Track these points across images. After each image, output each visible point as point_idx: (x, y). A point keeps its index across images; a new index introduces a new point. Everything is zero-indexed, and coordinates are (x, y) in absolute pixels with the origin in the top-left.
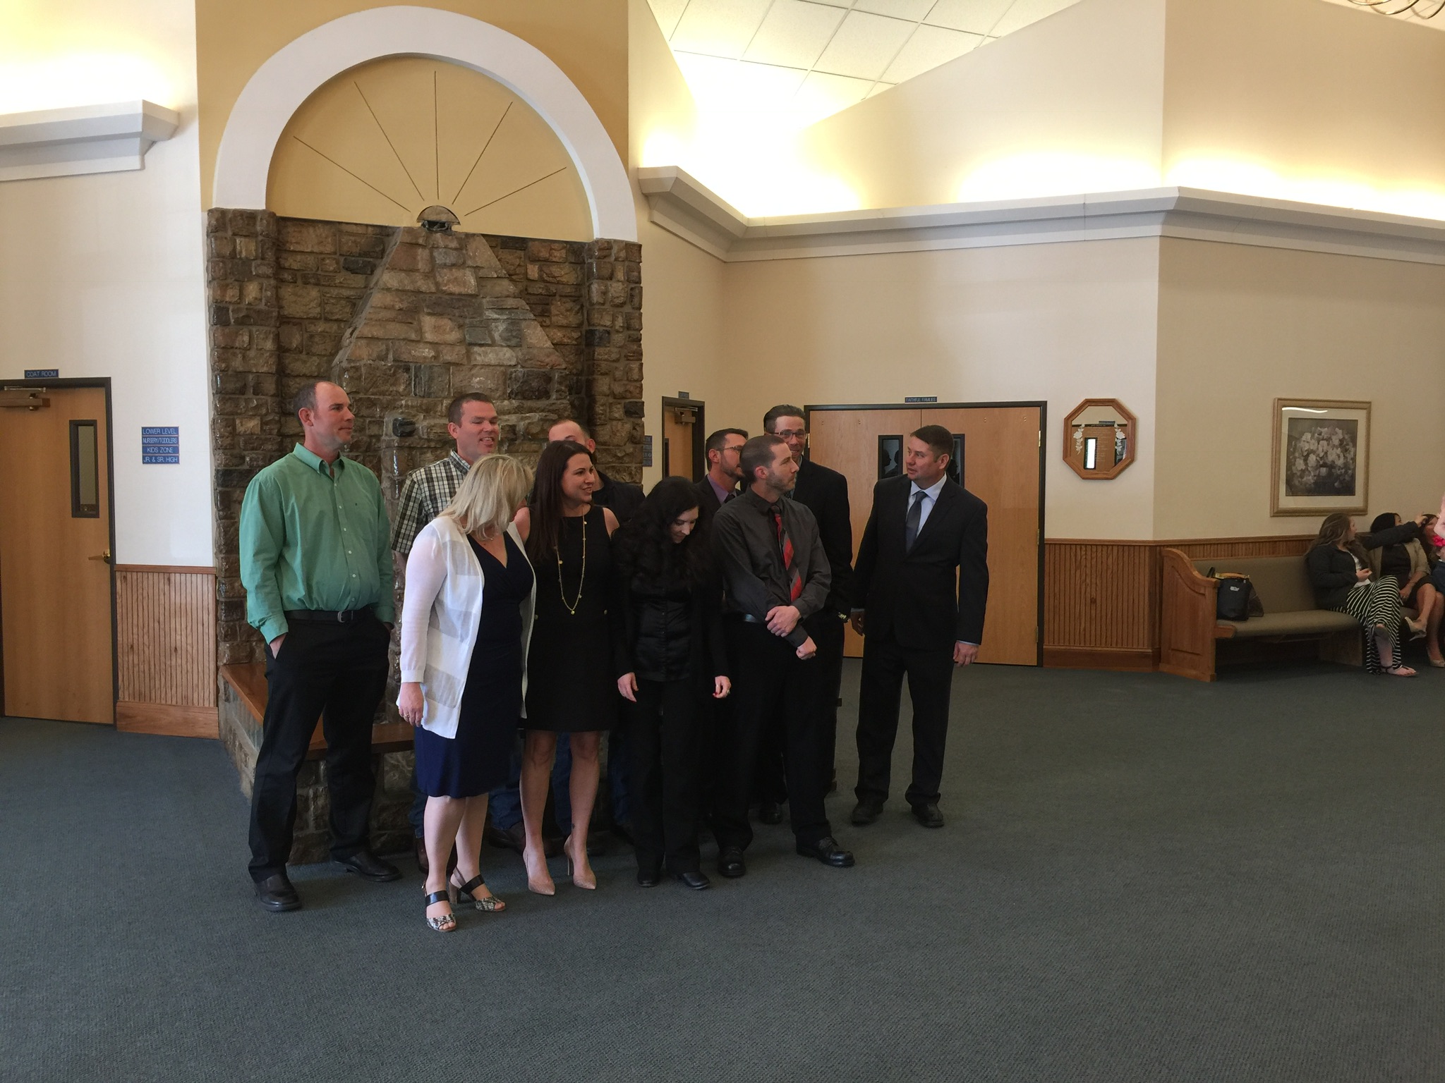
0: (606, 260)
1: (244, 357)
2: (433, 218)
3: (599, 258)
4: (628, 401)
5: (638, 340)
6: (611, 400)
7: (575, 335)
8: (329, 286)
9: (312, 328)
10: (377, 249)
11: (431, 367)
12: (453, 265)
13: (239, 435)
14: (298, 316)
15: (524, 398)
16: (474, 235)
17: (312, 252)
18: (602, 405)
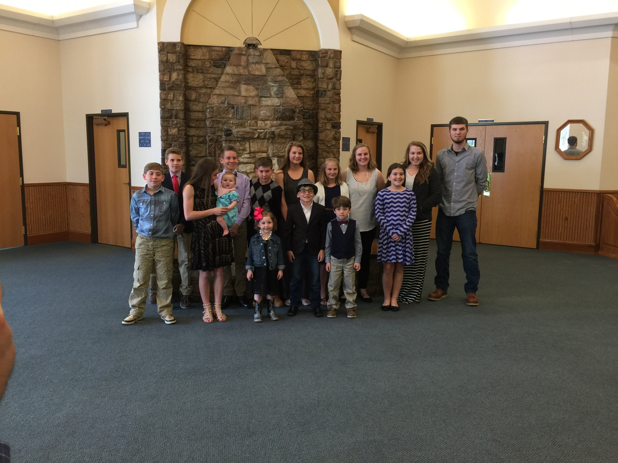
0: (325, 58)
1: (171, 103)
2: (250, 42)
3: (322, 58)
4: (333, 122)
5: (339, 94)
6: (326, 121)
7: (312, 92)
8: (207, 73)
9: (200, 91)
10: (227, 57)
11: (243, 107)
12: (256, 63)
13: (170, 135)
14: (194, 86)
15: (283, 120)
16: (267, 49)
17: (200, 59)
18: (322, 123)
